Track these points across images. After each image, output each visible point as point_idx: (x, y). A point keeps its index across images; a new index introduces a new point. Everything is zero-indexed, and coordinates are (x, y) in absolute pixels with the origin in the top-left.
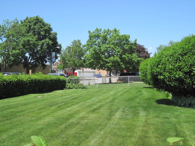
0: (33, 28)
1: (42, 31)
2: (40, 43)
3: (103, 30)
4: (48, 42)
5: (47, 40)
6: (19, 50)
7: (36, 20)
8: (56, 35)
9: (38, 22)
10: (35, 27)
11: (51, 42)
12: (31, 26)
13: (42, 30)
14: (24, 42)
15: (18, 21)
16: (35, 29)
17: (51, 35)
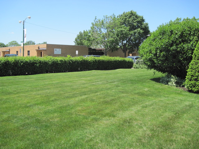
0: (128, 21)
1: (135, 23)
2: (132, 32)
3: (182, 20)
4: (139, 31)
5: (139, 29)
6: (114, 38)
7: (131, 14)
8: (147, 25)
9: (132, 15)
10: (130, 20)
11: (142, 31)
12: (127, 19)
13: (135, 21)
14: (117, 32)
15: (115, 16)
16: (129, 21)
17: (143, 26)
